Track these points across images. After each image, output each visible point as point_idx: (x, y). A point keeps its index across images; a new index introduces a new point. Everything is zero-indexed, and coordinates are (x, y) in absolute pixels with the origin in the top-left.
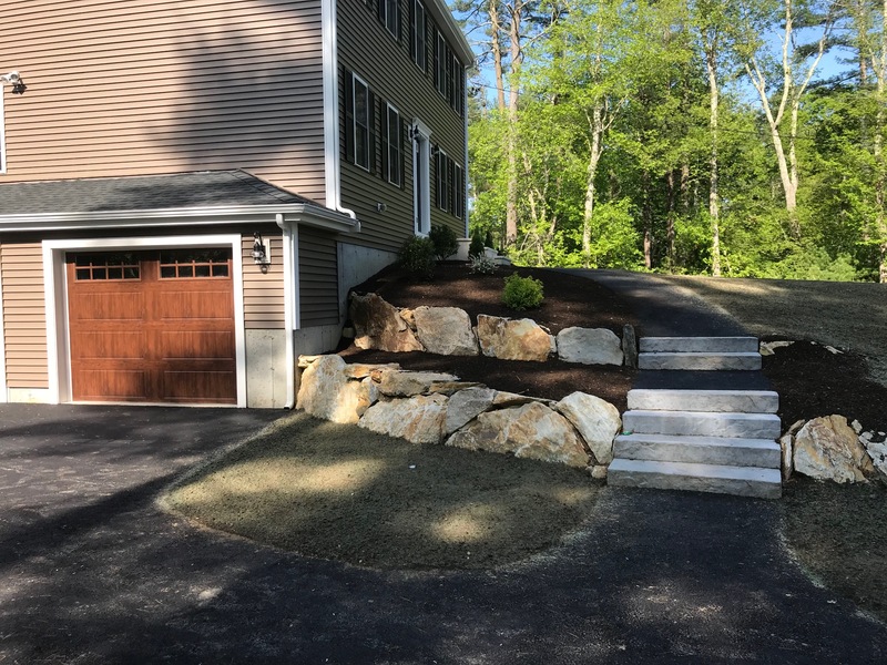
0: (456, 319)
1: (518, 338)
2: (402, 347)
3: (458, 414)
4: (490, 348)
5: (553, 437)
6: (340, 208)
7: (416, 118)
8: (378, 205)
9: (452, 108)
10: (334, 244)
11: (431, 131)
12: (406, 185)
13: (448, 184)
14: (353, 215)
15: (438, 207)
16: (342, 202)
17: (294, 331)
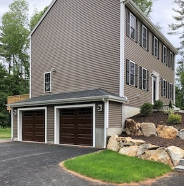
0: (151, 126)
1: (168, 132)
2: (137, 134)
3: (141, 151)
4: (160, 135)
5: (163, 158)
6: (123, 96)
7: (154, 71)
8: (138, 96)
9: (169, 67)
10: (121, 106)
11: (159, 74)
12: (149, 90)
13: (167, 89)
14: (127, 98)
15: (162, 96)
16: (124, 95)
17: (107, 128)
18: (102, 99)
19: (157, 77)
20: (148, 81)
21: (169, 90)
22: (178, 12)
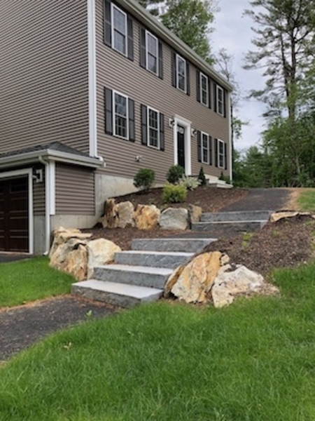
6: (96, 156)
7: (176, 115)
8: (138, 157)
9: (215, 111)
10: (92, 174)
11: (191, 122)
12: (166, 148)
13: (211, 150)
14: (101, 159)
15: (200, 161)
16: (98, 153)
17: (51, 215)
18: (37, 157)
19: (186, 127)
20: (162, 132)
21: (216, 153)
22: (260, 32)
